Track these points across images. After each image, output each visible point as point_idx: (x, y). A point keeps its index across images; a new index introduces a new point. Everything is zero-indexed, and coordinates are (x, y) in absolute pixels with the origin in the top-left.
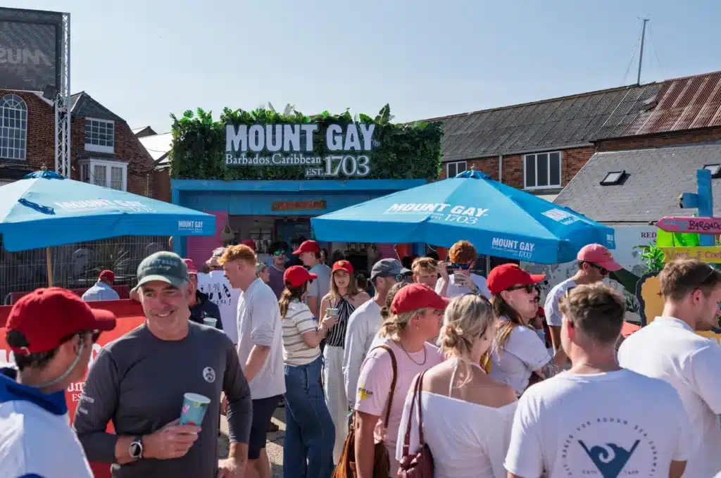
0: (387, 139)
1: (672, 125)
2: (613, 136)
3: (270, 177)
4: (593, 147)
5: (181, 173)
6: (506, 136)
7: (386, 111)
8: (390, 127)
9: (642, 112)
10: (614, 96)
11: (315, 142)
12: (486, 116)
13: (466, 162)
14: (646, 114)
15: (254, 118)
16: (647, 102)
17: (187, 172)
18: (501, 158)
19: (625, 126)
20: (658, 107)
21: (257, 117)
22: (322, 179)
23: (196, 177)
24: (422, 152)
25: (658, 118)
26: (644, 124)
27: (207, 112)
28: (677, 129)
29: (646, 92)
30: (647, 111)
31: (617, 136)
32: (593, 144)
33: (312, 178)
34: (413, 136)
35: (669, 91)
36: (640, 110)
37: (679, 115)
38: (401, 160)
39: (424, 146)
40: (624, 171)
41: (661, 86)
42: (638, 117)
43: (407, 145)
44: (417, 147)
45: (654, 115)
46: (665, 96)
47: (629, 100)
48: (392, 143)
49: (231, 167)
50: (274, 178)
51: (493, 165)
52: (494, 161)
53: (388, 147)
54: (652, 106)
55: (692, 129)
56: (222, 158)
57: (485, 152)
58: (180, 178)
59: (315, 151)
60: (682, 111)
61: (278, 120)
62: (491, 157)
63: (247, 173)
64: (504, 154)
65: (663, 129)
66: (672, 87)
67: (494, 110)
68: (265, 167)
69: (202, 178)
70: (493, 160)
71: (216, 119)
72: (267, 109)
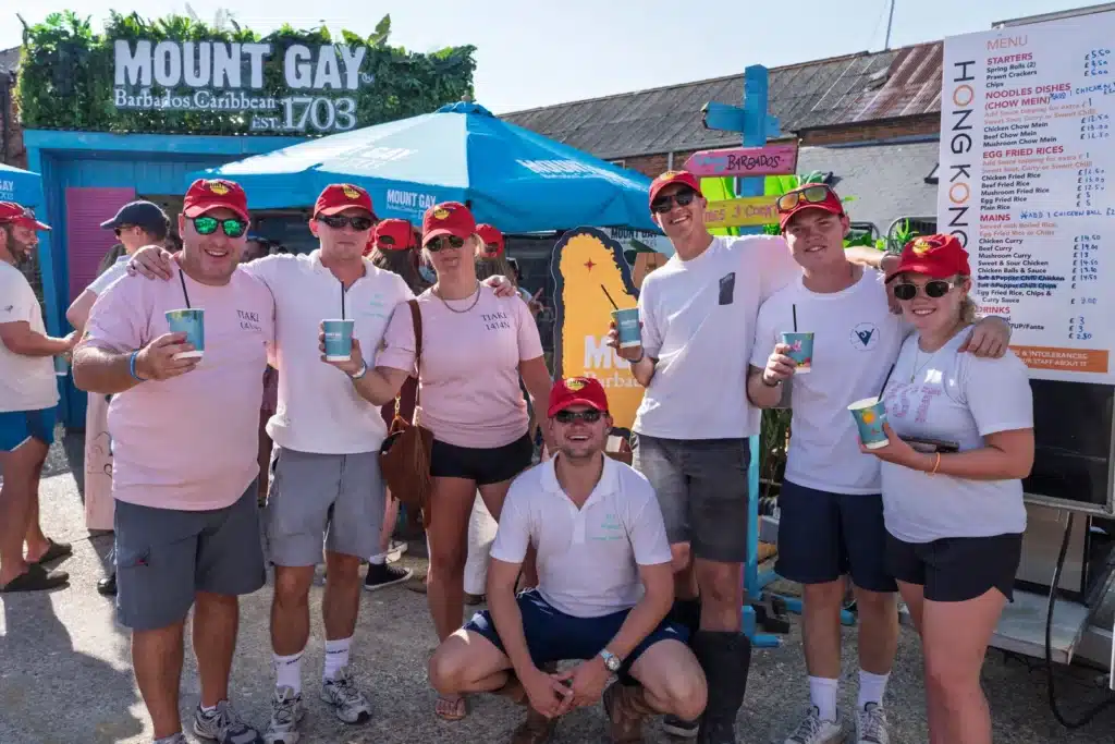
0: (384, 70)
1: (903, 108)
2: (824, 123)
3: (190, 129)
4: (796, 139)
5: (39, 119)
6: (681, 125)
7: (384, 27)
8: (388, 51)
9: (866, 90)
10: (833, 67)
11: (267, 73)
12: (657, 95)
13: (623, 161)
14: (872, 93)
15: (162, 29)
16: (875, 76)
17: (49, 117)
18: (671, 156)
19: (842, 109)
20: (888, 84)
21: (168, 29)
22: (278, 135)
23: (66, 126)
24: (440, 94)
25: (887, 99)
26: (867, 106)
27: (81, 17)
28: (909, 113)
29: (875, 62)
30: (873, 89)
31: (827, 124)
32: (795, 135)
33: (260, 133)
34: (427, 68)
35: (907, 61)
36: (864, 87)
37: (914, 95)
38: (405, 107)
39: (442, 83)
40: (831, 173)
41: (897, 54)
42: (861, 97)
43: (416, 82)
44: (432, 86)
45: (880, 95)
46: (901, 68)
47: (853, 74)
48: (390, 77)
49: (125, 112)
50: (198, 132)
51: (659, 166)
52: (663, 160)
53: (385, 85)
54: (881, 82)
55: (927, 114)
56: (109, 95)
57: (650, 146)
58: (39, 128)
59: (267, 87)
60: (919, 89)
61: (202, 35)
62: (659, 154)
63: (150, 122)
64: (677, 149)
65: (890, 113)
66: (910, 56)
67: (671, 89)
68: (183, 112)
69: (76, 129)
70: (660, 159)
71: (99, 29)
72: (183, 14)
